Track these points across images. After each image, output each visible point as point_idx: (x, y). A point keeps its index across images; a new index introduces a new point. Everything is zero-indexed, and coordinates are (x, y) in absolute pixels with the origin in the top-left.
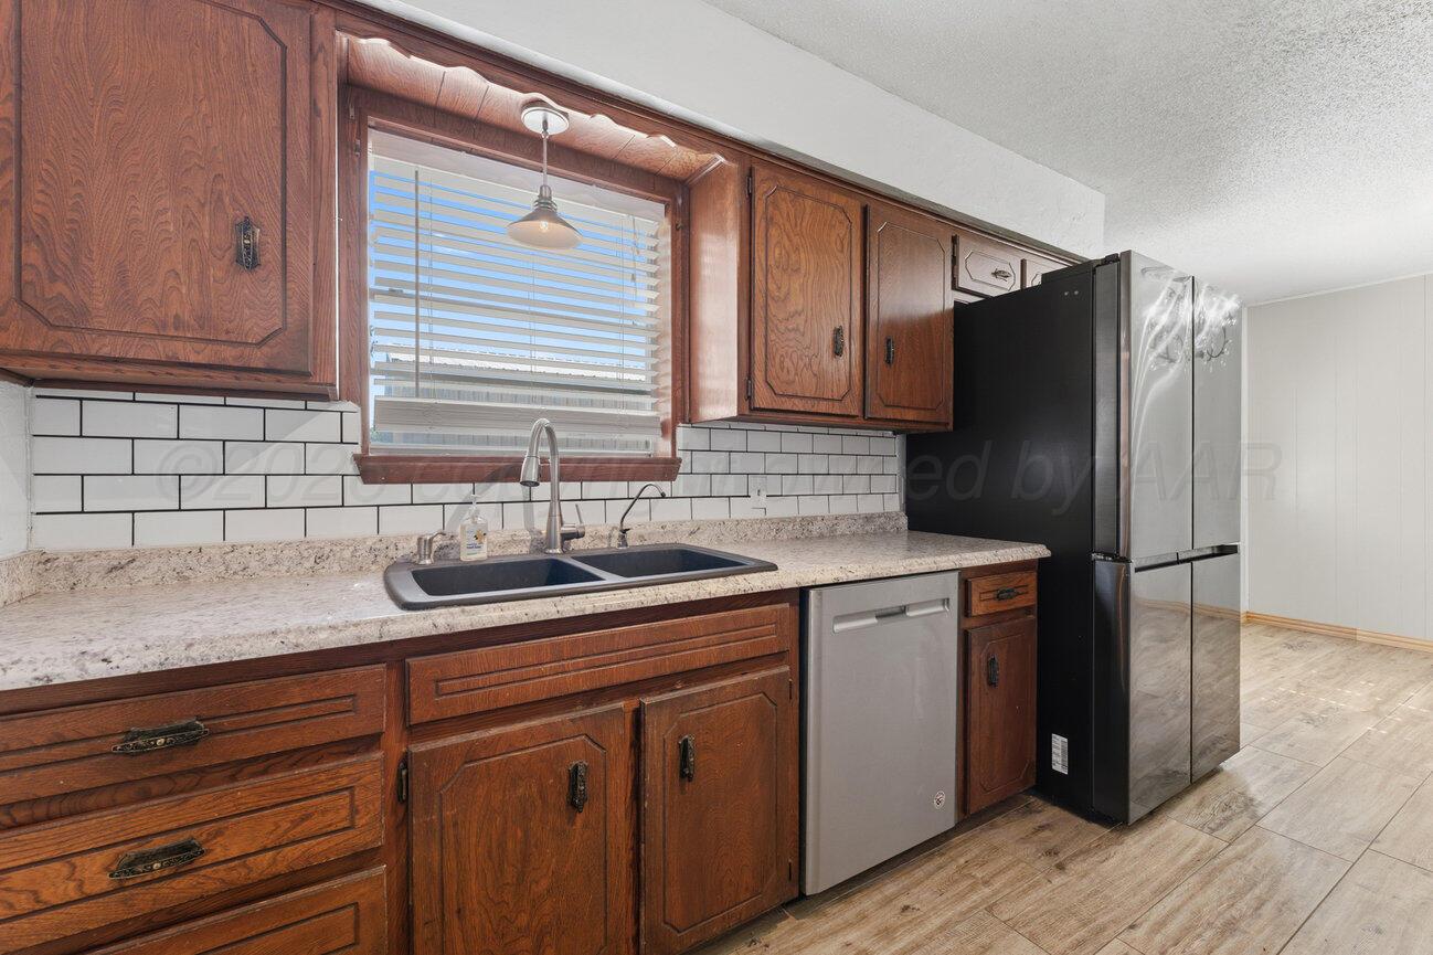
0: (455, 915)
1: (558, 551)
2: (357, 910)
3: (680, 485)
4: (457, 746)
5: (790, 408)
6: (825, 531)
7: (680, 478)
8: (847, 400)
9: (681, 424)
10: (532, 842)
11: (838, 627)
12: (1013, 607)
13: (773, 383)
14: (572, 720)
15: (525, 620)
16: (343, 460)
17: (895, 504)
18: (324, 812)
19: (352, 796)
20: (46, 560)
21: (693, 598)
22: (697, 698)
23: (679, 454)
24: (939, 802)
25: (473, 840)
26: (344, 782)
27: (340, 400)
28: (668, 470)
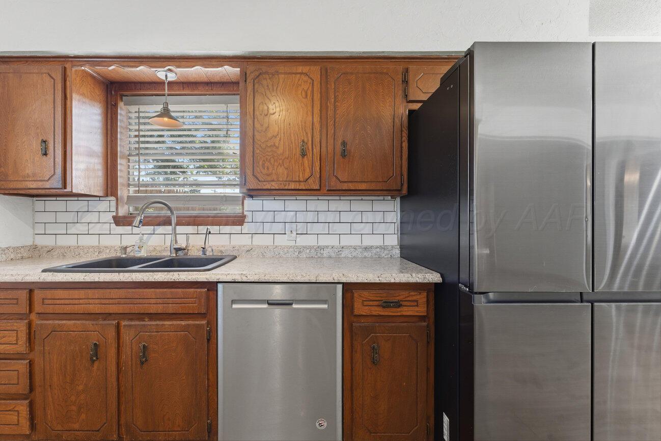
0: (49, 387)
1: (174, 255)
2: (18, 372)
3: (246, 228)
4: (50, 324)
5: (269, 188)
6: (333, 255)
7: (245, 224)
8: (310, 181)
9: (247, 199)
10: (77, 369)
11: (234, 306)
12: (399, 314)
13: (258, 175)
14: (93, 324)
15: (71, 280)
16: (109, 217)
17: (393, 240)
18: (9, 336)
19: (17, 333)
20: (35, 247)
21: (146, 280)
22: (149, 327)
23: (245, 213)
24: (321, 425)
25: (55, 361)
26: (15, 328)
27: (107, 196)
28: (238, 221)
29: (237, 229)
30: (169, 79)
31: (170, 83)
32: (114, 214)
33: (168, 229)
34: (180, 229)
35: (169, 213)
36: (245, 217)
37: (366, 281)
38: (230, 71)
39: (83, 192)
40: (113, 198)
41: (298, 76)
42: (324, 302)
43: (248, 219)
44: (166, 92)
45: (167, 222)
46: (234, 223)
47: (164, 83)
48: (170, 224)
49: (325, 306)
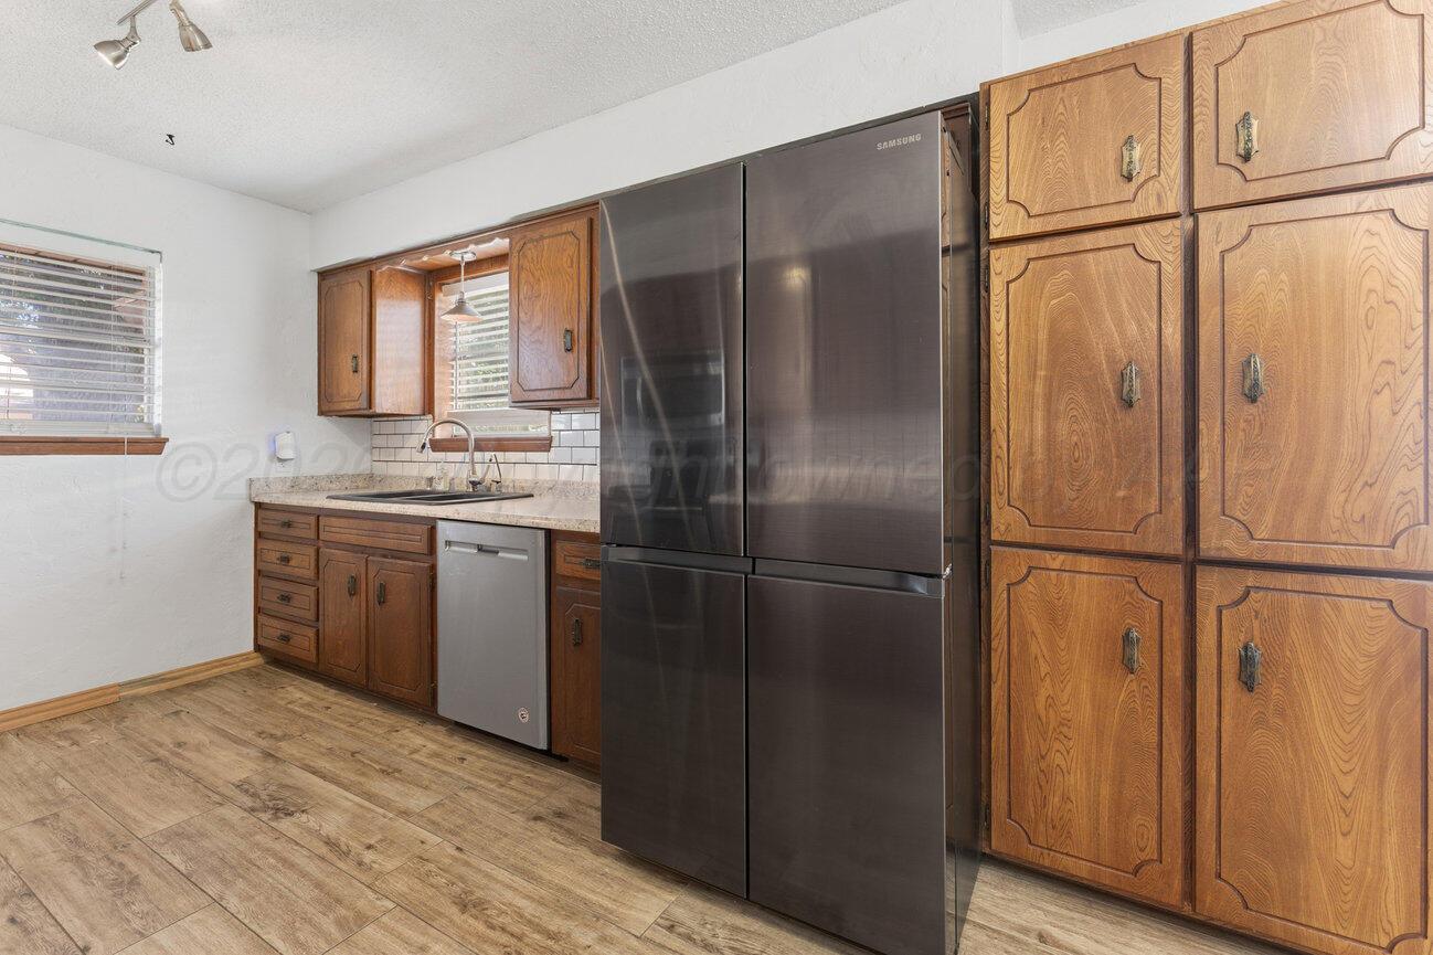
3: (552, 455)
4: (328, 552)
5: (533, 399)
7: (552, 449)
8: (576, 387)
13: (522, 383)
14: (352, 556)
22: (386, 564)
23: (553, 434)
24: (522, 716)
27: (425, 414)
28: (545, 445)
29: (543, 456)
30: (466, 260)
31: (467, 263)
33: (466, 455)
34: (478, 455)
36: (551, 439)
37: (565, 528)
38: (500, 244)
39: (389, 412)
40: (430, 416)
41: (563, 237)
42: (523, 551)
43: (556, 442)
44: (463, 277)
46: (540, 449)
47: (460, 265)
49: (525, 558)
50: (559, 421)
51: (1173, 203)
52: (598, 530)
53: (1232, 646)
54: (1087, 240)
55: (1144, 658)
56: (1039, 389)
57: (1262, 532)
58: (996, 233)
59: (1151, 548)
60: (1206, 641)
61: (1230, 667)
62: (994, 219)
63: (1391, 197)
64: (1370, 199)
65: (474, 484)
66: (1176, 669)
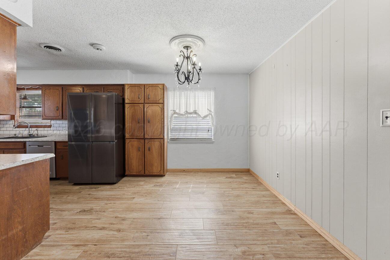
3: (51, 129)
8: (59, 117)
11: (30, 146)
13: (46, 115)
16: (12, 126)
23: (51, 124)
27: (11, 119)
28: (50, 126)
29: (49, 129)
32: (14, 125)
33: (27, 129)
34: (31, 129)
35: (27, 125)
36: (51, 126)
37: (59, 141)
40: (14, 120)
41: (56, 89)
43: (52, 126)
45: (27, 127)
46: (48, 127)
48: (28, 128)
49: (50, 146)
50: (53, 122)
51: (143, 102)
52: (67, 141)
53: (148, 147)
54: (135, 105)
55: (141, 150)
56: (131, 121)
57: (150, 136)
58: (126, 102)
59: (141, 138)
60: (146, 147)
61: (148, 149)
62: (126, 101)
63: (159, 105)
64: (158, 105)
65: (30, 135)
66: (143, 150)
